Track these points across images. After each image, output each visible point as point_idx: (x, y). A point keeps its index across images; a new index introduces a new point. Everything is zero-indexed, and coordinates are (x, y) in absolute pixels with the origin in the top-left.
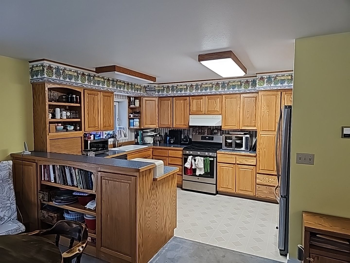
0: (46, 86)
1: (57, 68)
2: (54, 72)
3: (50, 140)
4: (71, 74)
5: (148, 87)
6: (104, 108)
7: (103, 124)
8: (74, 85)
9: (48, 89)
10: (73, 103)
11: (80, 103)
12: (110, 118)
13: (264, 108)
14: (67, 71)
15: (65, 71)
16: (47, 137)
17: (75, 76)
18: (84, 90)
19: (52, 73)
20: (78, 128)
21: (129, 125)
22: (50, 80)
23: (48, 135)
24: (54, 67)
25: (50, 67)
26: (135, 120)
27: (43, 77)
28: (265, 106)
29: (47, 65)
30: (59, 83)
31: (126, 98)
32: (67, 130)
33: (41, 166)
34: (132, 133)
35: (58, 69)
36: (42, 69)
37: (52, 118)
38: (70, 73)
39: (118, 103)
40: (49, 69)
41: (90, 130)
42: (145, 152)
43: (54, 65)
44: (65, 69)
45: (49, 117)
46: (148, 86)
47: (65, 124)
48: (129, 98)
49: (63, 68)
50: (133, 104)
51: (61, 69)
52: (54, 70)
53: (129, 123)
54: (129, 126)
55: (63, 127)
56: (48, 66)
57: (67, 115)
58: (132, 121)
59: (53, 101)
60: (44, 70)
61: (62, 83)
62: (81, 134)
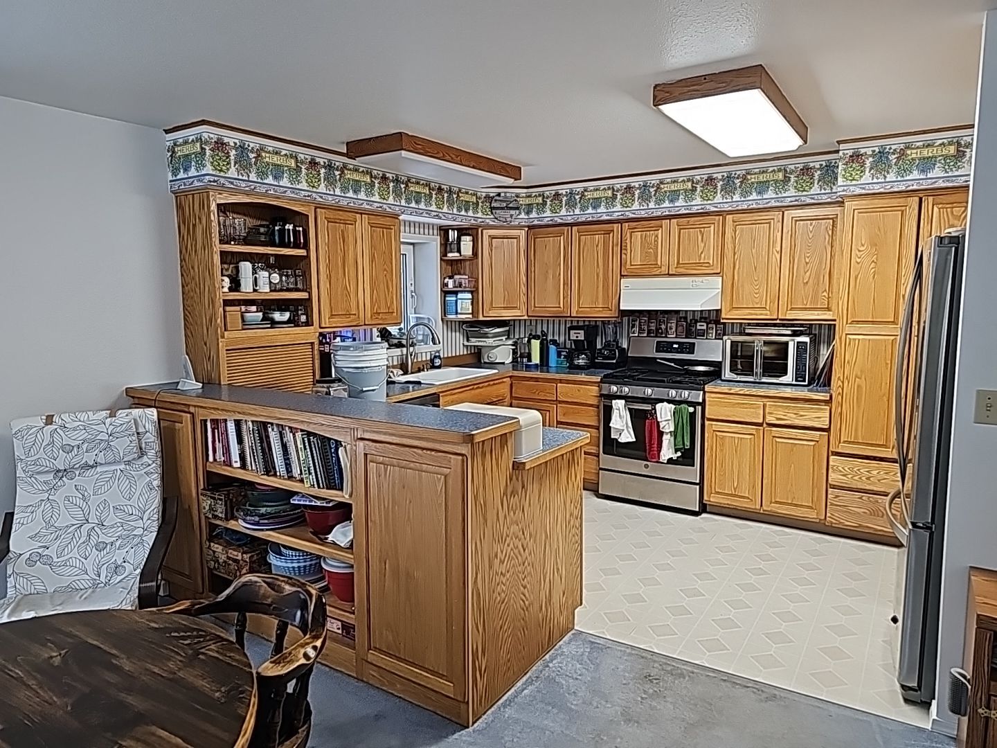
0: (211, 199)
1: (240, 146)
2: (232, 158)
3: (227, 350)
4: (279, 163)
5: (497, 198)
6: (372, 259)
7: (372, 308)
8: (289, 194)
9: (219, 205)
10: (287, 246)
11: (306, 246)
12: (391, 289)
13: (859, 251)
14: (267, 155)
15: (263, 154)
16: (220, 344)
17: (290, 169)
18: (316, 208)
19: (228, 160)
20: (303, 318)
21: (445, 312)
22: (222, 181)
23: (223, 337)
24: (233, 145)
25: (220, 145)
26: (460, 296)
27: (203, 172)
28: (863, 245)
29: (212, 138)
30: (247, 189)
31: (435, 232)
32: (274, 324)
33: (206, 421)
34: (454, 334)
35: (242, 149)
36: (199, 149)
37: (231, 289)
38: (276, 160)
39: (412, 247)
40: (218, 149)
41: (335, 322)
42: (489, 388)
43: (231, 138)
44: (262, 149)
45: (223, 287)
46: (499, 195)
47: (267, 306)
48: (444, 231)
49: (258, 145)
50: (456, 250)
51: (250, 148)
52: (233, 153)
53: (444, 304)
54: (443, 315)
55: (260, 314)
56: (215, 142)
57: (272, 281)
58: (451, 298)
59: (232, 243)
60: (205, 154)
61: (255, 188)
62: (309, 334)
